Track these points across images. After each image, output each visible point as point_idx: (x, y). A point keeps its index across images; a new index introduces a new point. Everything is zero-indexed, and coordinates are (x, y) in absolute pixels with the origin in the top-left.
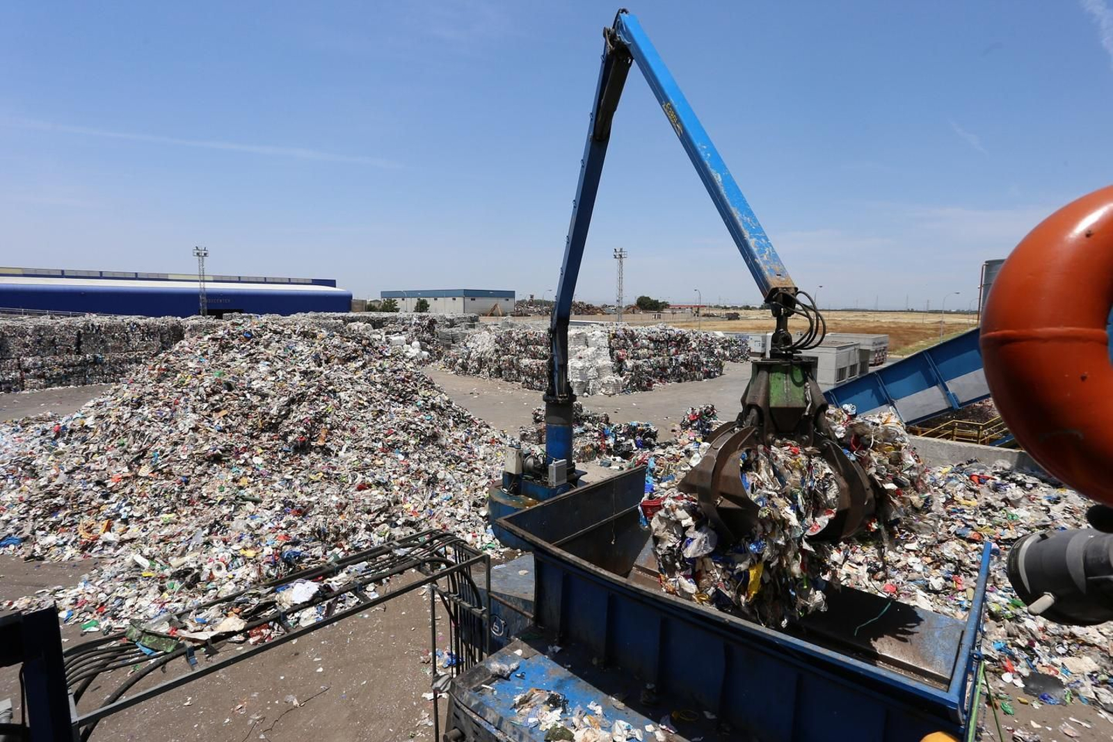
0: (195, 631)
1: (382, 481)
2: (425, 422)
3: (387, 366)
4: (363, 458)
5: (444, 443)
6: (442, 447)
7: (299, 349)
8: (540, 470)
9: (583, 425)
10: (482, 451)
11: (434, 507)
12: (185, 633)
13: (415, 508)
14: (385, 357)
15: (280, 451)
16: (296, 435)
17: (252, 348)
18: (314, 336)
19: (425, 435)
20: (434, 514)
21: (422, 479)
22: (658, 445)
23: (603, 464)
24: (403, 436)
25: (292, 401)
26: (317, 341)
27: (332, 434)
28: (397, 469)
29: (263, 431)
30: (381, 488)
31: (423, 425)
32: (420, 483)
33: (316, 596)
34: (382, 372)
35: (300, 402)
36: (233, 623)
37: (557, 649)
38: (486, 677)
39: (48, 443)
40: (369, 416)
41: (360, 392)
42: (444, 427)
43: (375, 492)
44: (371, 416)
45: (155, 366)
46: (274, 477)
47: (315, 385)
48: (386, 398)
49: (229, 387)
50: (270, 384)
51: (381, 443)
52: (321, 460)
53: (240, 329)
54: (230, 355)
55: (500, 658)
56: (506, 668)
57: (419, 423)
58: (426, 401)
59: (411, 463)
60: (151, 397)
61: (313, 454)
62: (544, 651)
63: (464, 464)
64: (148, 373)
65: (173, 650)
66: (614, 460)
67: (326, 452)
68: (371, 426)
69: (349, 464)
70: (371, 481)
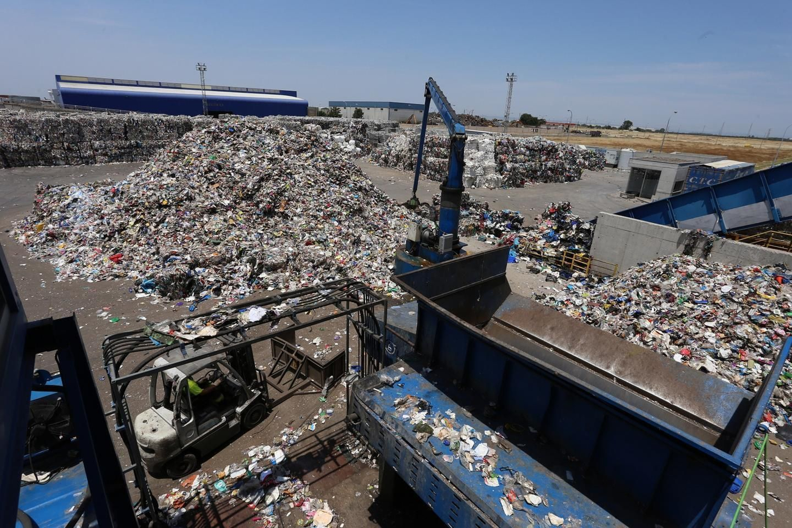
0: (185, 334)
1: (321, 240)
2: (354, 199)
3: (329, 157)
4: (310, 222)
5: (366, 215)
6: (365, 218)
7: (267, 141)
8: (433, 240)
9: (469, 209)
10: (394, 223)
11: (357, 260)
12: (179, 334)
13: (344, 259)
14: (327, 150)
15: (255, 214)
16: (265, 204)
17: (235, 140)
18: (278, 132)
19: (354, 209)
20: (357, 265)
21: (349, 240)
22: (523, 228)
23: (480, 239)
24: (337, 208)
25: (262, 179)
26: (279, 137)
27: (289, 205)
28: (333, 232)
29: (243, 199)
30: (321, 244)
31: (352, 201)
32: (348, 242)
33: (264, 318)
34: (325, 161)
35: (267, 180)
36: (209, 331)
37: (429, 370)
38: (377, 383)
39: (109, 200)
40: (315, 193)
41: (309, 175)
42: (368, 204)
43: (317, 248)
45: (171, 150)
47: (277, 169)
48: (327, 180)
49: (220, 167)
50: (247, 167)
51: (322, 213)
52: (282, 222)
53: (226, 125)
54: (220, 144)
55: (388, 372)
56: (391, 379)
57: (350, 200)
58: (356, 184)
59: (342, 228)
61: (276, 217)
62: (419, 371)
63: (380, 231)
64: (167, 155)
65: (172, 344)
66: (489, 237)
67: (285, 216)
68: (316, 200)
69: (300, 226)
70: (314, 239)
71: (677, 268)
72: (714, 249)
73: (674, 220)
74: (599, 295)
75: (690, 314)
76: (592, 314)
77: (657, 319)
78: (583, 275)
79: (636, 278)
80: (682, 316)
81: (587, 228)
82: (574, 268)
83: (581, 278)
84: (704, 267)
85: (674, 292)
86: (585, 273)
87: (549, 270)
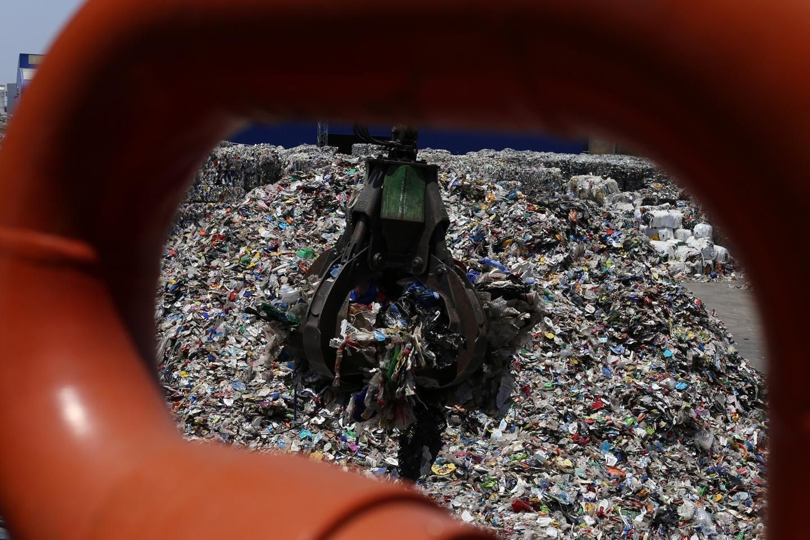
1: (561, 500)
2: (673, 393)
3: (612, 268)
4: (535, 448)
5: (708, 444)
6: (704, 454)
14: (611, 249)
18: (480, 196)
19: (669, 422)
21: (644, 512)
24: (622, 417)
26: (484, 207)
28: (598, 482)
30: (558, 514)
31: (667, 400)
32: (639, 519)
34: (601, 279)
40: (561, 366)
42: (716, 410)
43: (546, 521)
44: (564, 366)
45: (210, 229)
46: (369, 459)
48: (601, 334)
51: (575, 424)
52: (459, 439)
54: (329, 221)
57: (660, 395)
58: (684, 351)
59: (629, 475)
60: (196, 283)
63: (744, 495)
64: (199, 243)
68: (561, 386)
69: (507, 455)
70: (540, 497)
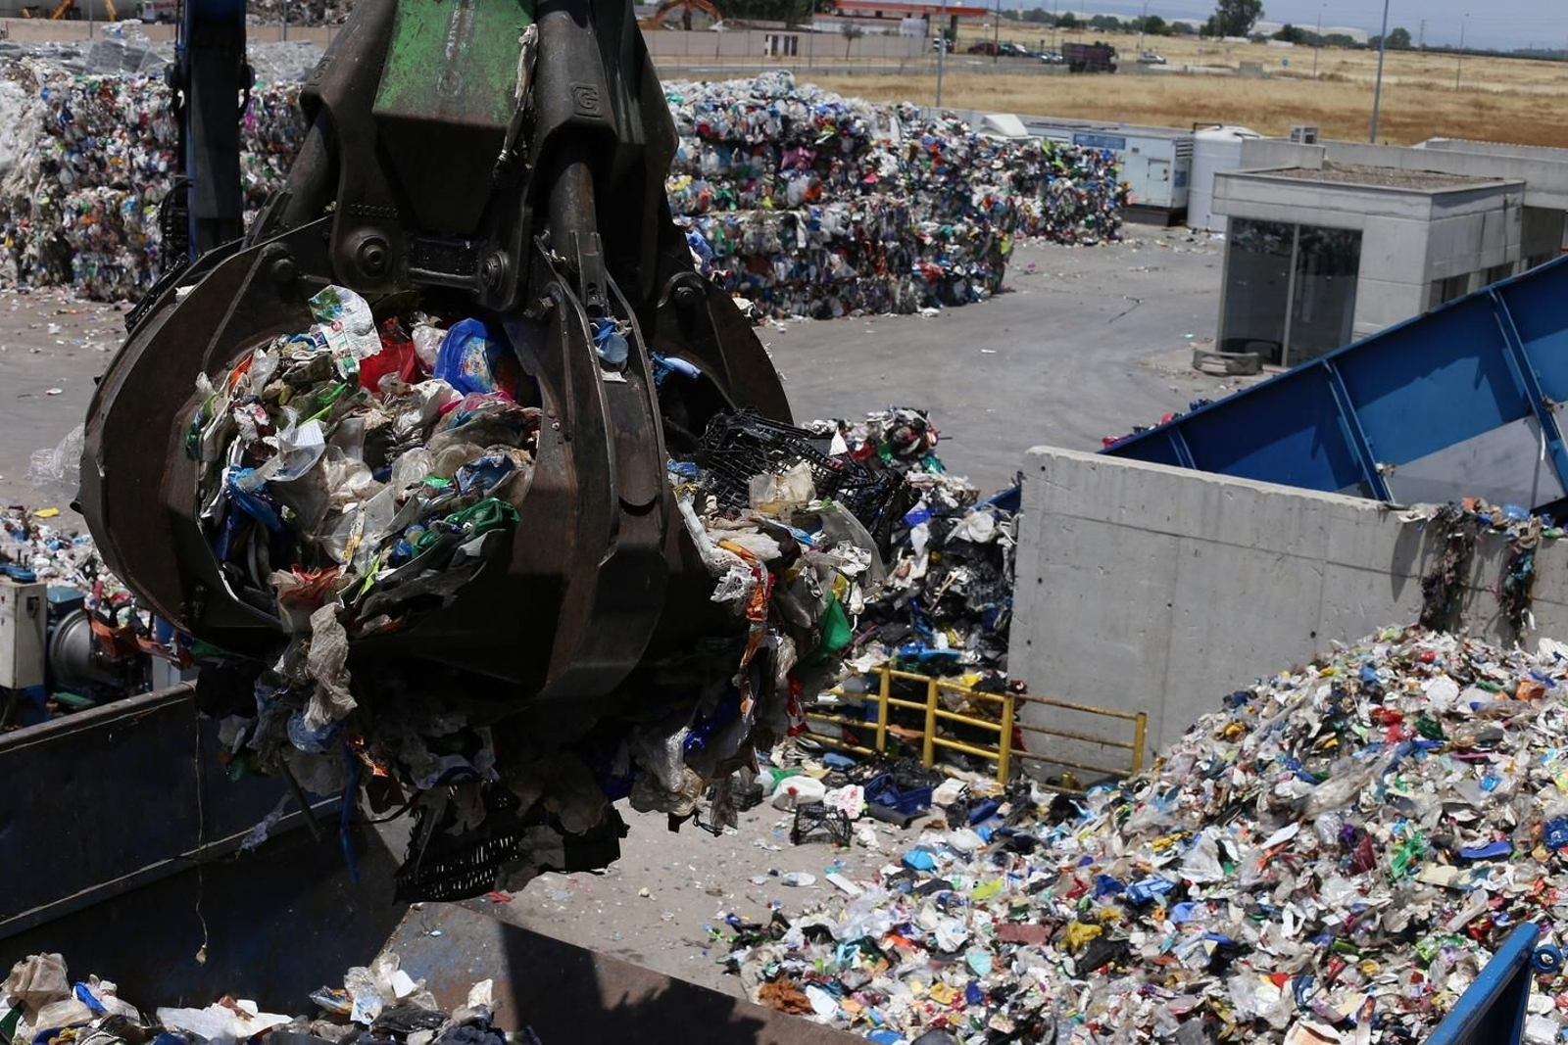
71: (1377, 698)
72: (1541, 590)
73: (1372, 468)
74: (1048, 883)
75: (1447, 916)
76: (1013, 988)
77: (1308, 965)
78: (986, 786)
79: (1218, 771)
80: (1415, 930)
81: (982, 538)
82: (941, 754)
83: (972, 804)
84: (1488, 683)
85: (1372, 817)
86: (994, 775)
87: (809, 784)
